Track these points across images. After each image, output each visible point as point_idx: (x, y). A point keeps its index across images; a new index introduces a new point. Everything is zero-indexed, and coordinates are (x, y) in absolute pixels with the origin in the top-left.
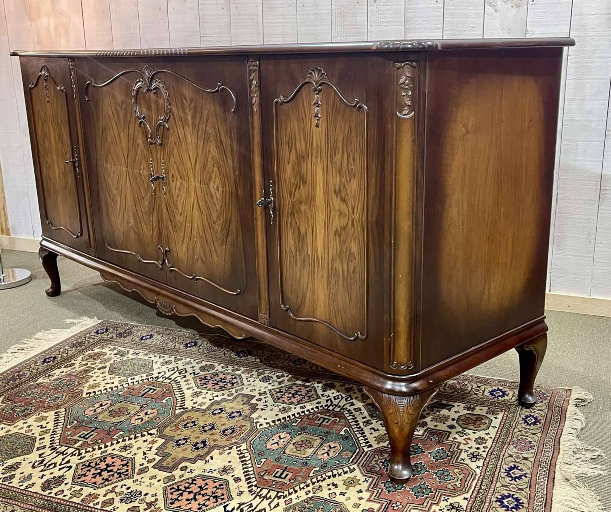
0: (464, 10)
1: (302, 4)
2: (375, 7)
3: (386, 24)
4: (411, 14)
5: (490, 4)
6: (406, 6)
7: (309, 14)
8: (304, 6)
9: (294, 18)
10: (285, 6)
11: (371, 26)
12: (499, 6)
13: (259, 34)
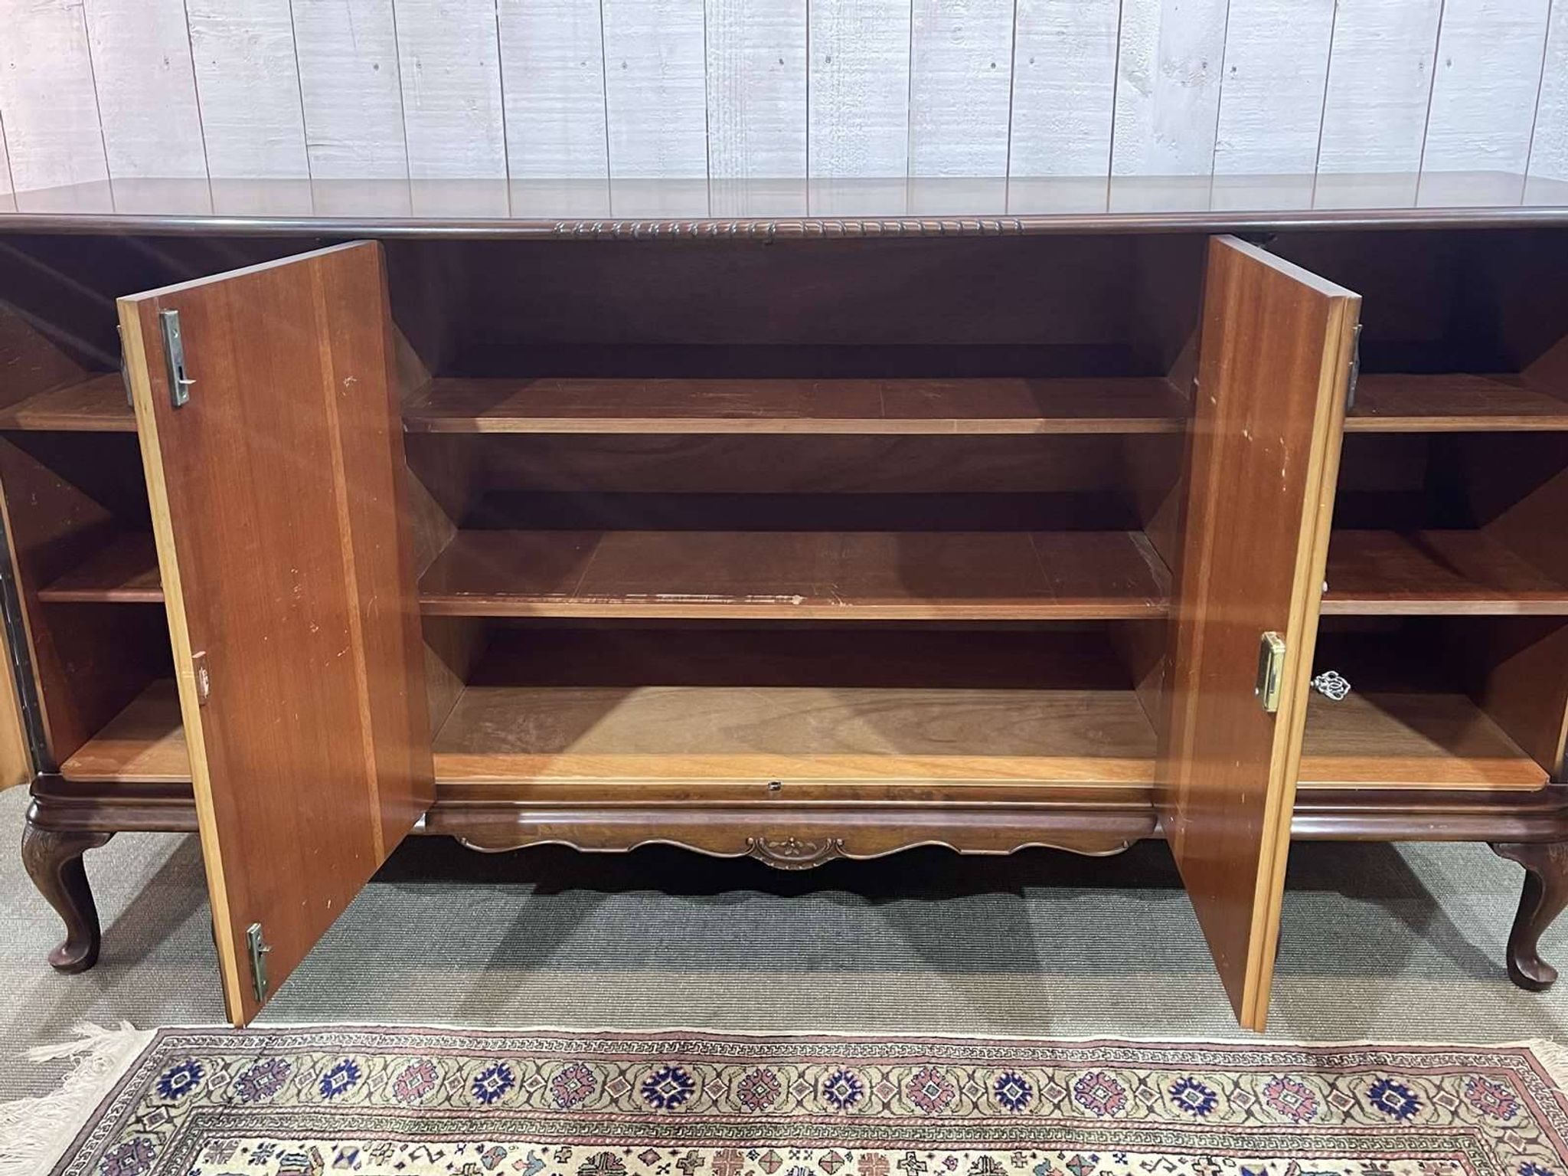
0: (1061, 87)
1: (620, 63)
2: (827, 77)
3: (858, 121)
4: (926, 97)
5: (1130, 76)
6: (914, 75)
7: (640, 89)
8: (625, 66)
9: (597, 100)
10: (571, 65)
11: (817, 123)
12: (1153, 80)
13: (492, 140)
